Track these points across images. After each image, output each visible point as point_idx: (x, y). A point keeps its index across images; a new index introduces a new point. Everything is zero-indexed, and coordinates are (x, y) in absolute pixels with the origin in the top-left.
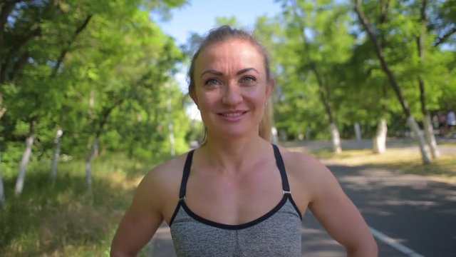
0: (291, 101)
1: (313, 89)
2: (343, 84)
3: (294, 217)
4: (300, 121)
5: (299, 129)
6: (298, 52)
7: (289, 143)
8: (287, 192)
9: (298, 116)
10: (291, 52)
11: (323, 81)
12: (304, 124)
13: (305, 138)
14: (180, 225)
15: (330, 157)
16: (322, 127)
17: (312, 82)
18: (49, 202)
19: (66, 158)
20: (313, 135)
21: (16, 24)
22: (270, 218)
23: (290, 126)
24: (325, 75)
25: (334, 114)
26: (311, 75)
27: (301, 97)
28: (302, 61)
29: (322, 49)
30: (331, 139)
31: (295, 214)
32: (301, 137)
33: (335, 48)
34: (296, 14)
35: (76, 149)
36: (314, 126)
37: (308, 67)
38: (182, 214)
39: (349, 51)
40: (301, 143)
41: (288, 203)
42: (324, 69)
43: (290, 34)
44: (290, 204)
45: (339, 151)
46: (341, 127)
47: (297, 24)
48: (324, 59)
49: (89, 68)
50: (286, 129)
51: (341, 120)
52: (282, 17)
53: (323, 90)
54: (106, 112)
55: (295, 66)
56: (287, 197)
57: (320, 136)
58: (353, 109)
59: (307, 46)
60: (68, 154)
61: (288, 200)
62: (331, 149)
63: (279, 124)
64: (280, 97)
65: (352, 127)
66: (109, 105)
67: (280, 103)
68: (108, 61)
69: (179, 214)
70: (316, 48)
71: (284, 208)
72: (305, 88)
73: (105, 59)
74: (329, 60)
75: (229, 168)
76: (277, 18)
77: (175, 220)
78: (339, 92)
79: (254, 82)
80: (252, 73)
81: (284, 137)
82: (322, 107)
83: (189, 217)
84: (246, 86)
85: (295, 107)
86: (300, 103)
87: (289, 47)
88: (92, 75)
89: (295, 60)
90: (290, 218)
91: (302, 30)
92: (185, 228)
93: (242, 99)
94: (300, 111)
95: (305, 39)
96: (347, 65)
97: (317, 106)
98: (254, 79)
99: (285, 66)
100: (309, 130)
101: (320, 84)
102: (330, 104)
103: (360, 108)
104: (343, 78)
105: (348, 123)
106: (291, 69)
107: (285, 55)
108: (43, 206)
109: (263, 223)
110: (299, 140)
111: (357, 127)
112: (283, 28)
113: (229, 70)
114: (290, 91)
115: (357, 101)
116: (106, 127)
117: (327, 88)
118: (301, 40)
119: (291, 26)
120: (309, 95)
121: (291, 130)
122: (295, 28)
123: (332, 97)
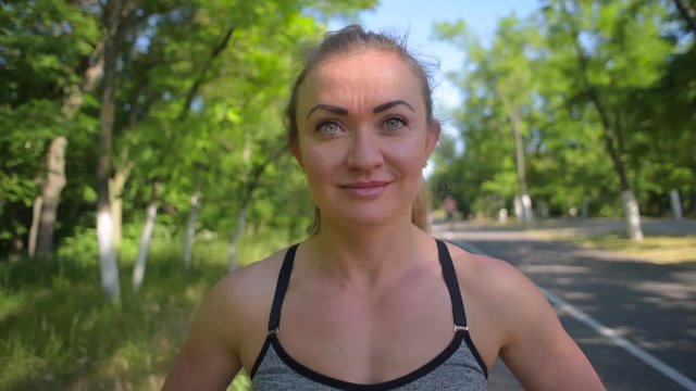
0: (556, 153)
1: (594, 132)
2: (647, 123)
3: (473, 374)
4: (572, 185)
5: (570, 198)
6: (567, 73)
7: (551, 222)
8: (461, 328)
9: (569, 178)
10: (556, 73)
11: (612, 118)
12: (580, 190)
13: (579, 213)
14: (269, 379)
15: (622, 247)
16: (610, 197)
17: (592, 122)
18: (172, 299)
19: (208, 235)
20: (593, 210)
21: (150, 48)
22: (429, 375)
23: (555, 193)
24: (616, 110)
25: (631, 175)
26: (590, 110)
27: (573, 147)
28: (574, 86)
29: (611, 65)
30: (625, 216)
31: (475, 368)
32: (573, 211)
33: (633, 62)
34: (564, 10)
35: (224, 222)
36: (595, 193)
37: (584, 96)
38: (272, 361)
39: (659, 68)
40: (572, 222)
41: (463, 347)
42: (613, 99)
43: (553, 44)
44: (468, 349)
45: (639, 236)
46: (645, 196)
47: (566, 27)
48: (613, 83)
49: (230, 106)
50: (547, 198)
51: (645, 185)
52: (541, 17)
53: (611, 133)
54: (258, 170)
55: (563, 94)
56: (462, 337)
57: (607, 210)
58: (669, 166)
59: (583, 62)
60: (211, 229)
61: (463, 342)
62: (624, 234)
63: (535, 191)
64: (538, 146)
65: (666, 196)
66: (261, 161)
67: (538, 156)
68: (261, 96)
69: (266, 358)
70: (599, 65)
71: (456, 357)
72: (581, 131)
73: (255, 92)
74: (622, 84)
75: (359, 279)
76: (532, 18)
77: (259, 369)
78: (640, 137)
79: (405, 129)
80: (401, 110)
81: (545, 211)
82: (609, 163)
83: (283, 366)
84: (390, 135)
85: (563, 161)
86: (570, 156)
87: (553, 65)
88: (233, 117)
89: (562, 86)
90: (466, 374)
91: (575, 35)
92: (275, 386)
93: (380, 159)
94: (572, 170)
95: (580, 50)
96: (654, 91)
97: (601, 161)
98: (405, 122)
99: (546, 96)
100: (587, 200)
101: (606, 125)
102: (624, 158)
103: (680, 165)
104: (647, 113)
105: (659, 190)
106: (558, 101)
107: (547, 79)
108: (161, 305)
109: (416, 383)
110: (570, 216)
111: (674, 195)
112: (543, 33)
113: (359, 105)
114: (556, 135)
115: (674, 152)
116: (256, 193)
117: (618, 130)
118: (574, 53)
119: (555, 29)
120: (587, 143)
121: (554, 200)
122: (563, 32)
123: (627, 146)
